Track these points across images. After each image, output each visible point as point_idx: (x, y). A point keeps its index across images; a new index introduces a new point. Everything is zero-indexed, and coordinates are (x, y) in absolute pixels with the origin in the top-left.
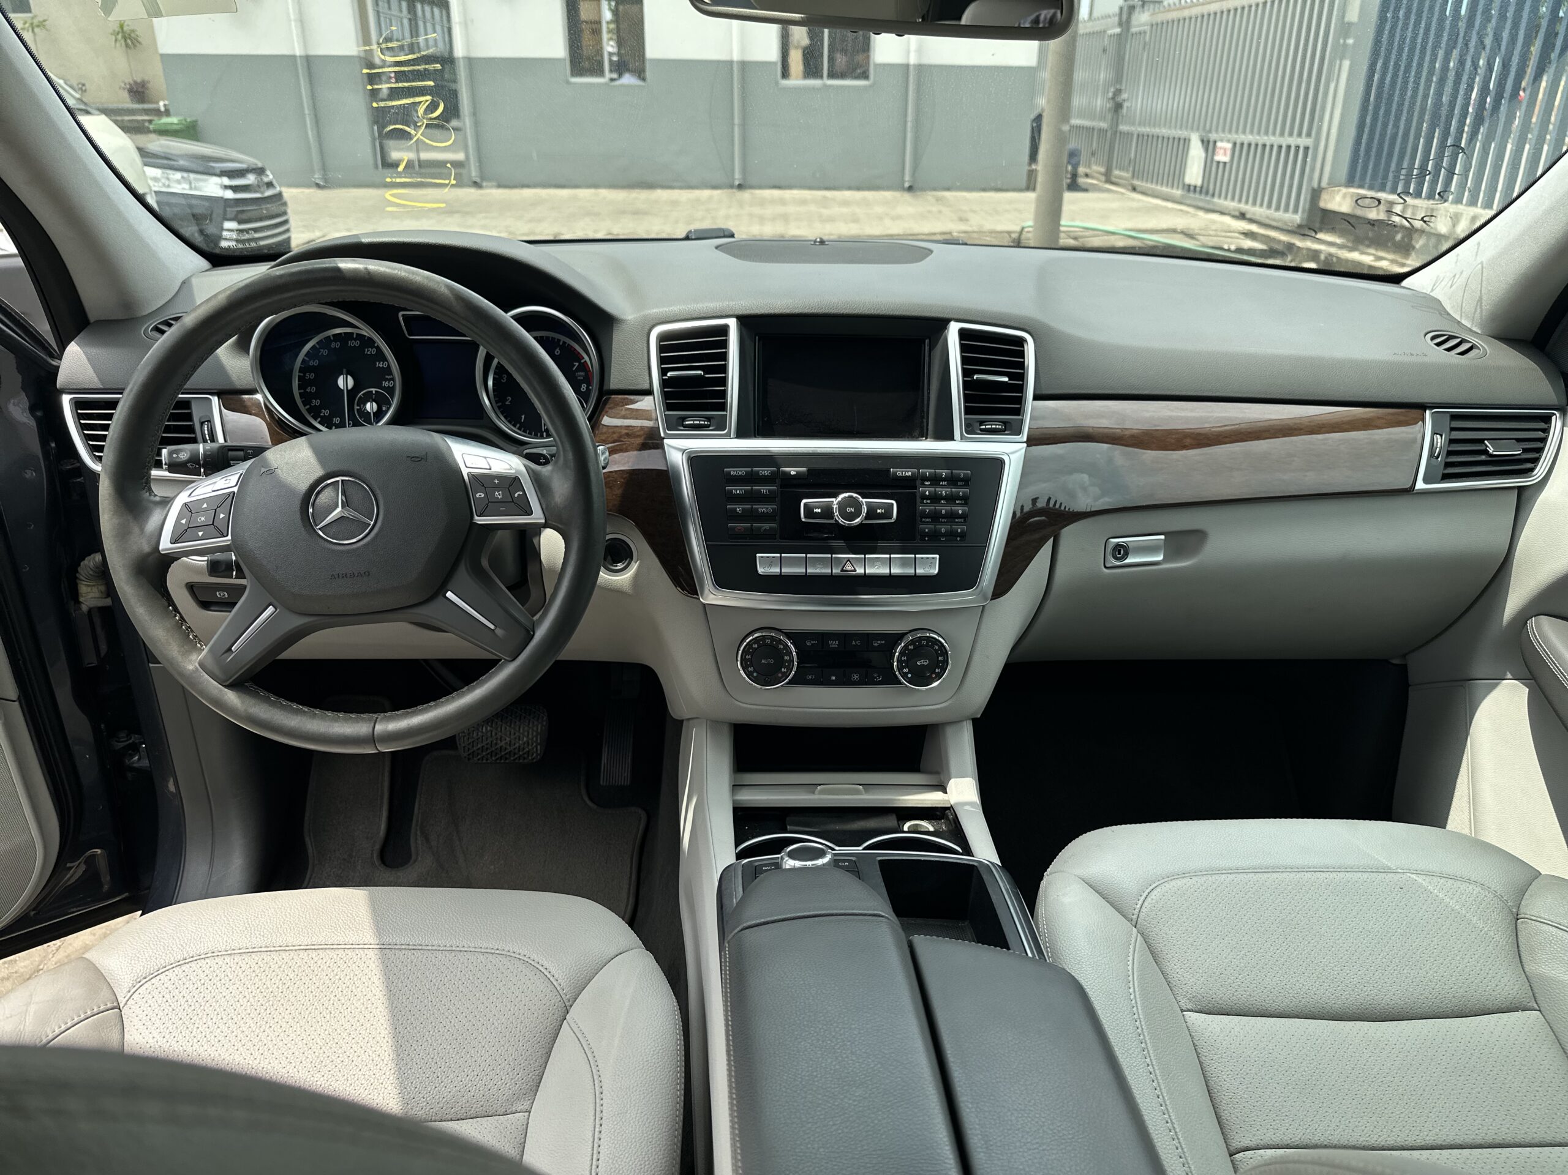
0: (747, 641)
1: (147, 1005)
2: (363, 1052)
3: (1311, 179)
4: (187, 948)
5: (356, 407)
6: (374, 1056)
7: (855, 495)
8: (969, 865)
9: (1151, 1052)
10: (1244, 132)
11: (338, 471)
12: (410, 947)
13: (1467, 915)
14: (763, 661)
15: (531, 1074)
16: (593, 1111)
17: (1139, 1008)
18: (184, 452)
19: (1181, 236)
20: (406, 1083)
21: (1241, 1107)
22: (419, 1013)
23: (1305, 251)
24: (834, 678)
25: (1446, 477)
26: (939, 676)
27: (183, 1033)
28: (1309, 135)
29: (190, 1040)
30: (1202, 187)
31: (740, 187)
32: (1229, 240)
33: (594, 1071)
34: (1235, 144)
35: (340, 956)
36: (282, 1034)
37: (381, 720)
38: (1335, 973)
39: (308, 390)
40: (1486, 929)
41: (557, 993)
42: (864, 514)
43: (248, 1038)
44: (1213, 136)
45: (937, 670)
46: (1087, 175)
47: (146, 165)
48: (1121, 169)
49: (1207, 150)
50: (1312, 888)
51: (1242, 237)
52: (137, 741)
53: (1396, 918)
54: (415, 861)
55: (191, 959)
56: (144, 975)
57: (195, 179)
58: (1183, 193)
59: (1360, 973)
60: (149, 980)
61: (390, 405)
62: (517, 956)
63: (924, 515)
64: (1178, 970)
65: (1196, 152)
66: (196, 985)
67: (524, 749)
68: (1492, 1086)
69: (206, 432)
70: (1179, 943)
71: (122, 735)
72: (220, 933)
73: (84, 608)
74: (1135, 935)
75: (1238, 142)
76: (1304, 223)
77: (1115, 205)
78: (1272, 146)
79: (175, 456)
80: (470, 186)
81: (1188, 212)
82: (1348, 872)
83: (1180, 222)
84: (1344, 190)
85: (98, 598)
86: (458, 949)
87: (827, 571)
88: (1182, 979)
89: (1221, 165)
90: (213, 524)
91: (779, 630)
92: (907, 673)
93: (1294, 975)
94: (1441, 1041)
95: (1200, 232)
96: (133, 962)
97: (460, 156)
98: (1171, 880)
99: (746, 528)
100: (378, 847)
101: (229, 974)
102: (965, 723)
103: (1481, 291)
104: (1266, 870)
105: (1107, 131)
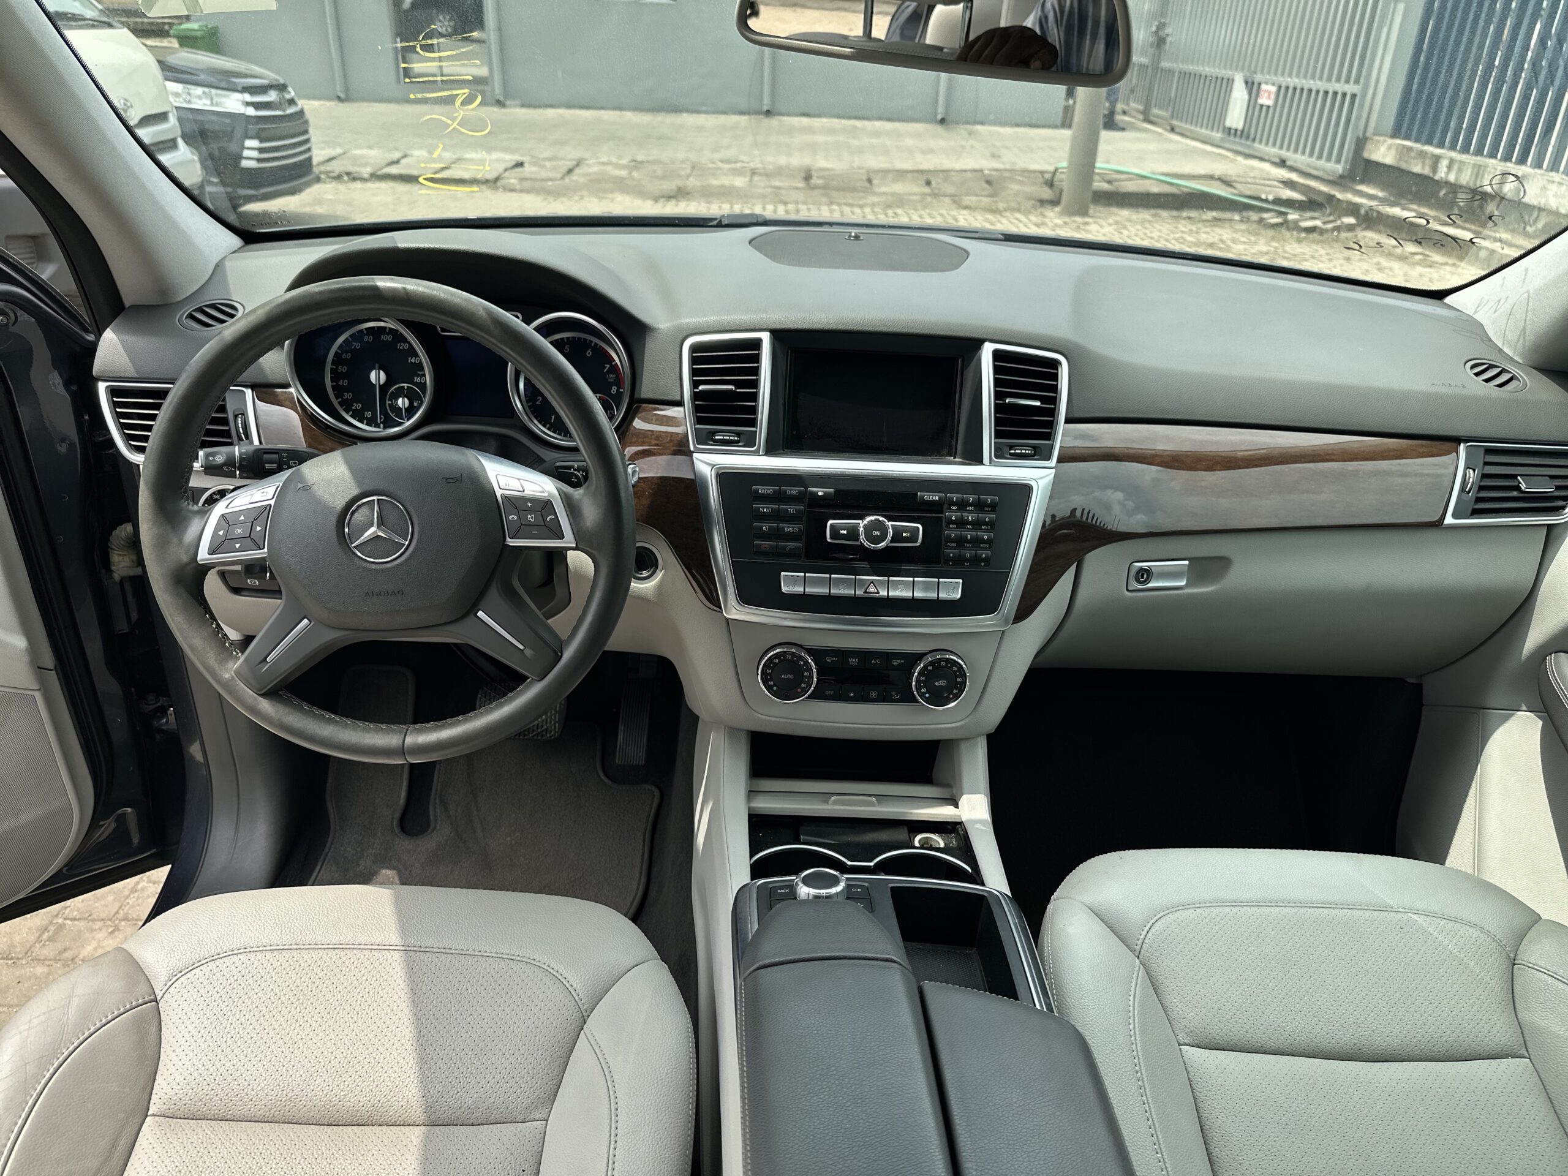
0: (768, 656)
1: (183, 999)
2: (388, 1054)
3: (1356, 127)
4: (221, 942)
5: (388, 402)
6: (399, 1058)
7: (881, 519)
8: (979, 895)
9: (1148, 1090)
10: (1290, 75)
11: (373, 491)
12: (435, 950)
13: (1465, 959)
14: (783, 676)
15: (549, 1083)
16: (609, 1127)
17: (1138, 1045)
18: (220, 455)
19: (1218, 183)
20: (430, 1087)
21: (1232, 1145)
22: (442, 1017)
23: (1345, 205)
24: (852, 694)
25: (1476, 513)
26: (956, 697)
27: (218, 1029)
28: (1357, 82)
29: (224, 1036)
30: (1242, 131)
31: (768, 113)
32: (1268, 189)
33: (610, 1086)
34: (1280, 87)
35: (367, 956)
36: (311, 1033)
37: (411, 732)
38: (1332, 1012)
39: (340, 383)
40: (1483, 974)
41: (575, 1004)
42: (889, 538)
43: (279, 1036)
44: (1258, 78)
45: (955, 691)
46: (1124, 113)
47: (167, 79)
48: (1161, 107)
49: (1250, 94)
50: (1314, 925)
51: (1281, 185)
52: (165, 704)
53: (1395, 959)
54: (434, 830)
55: (225, 954)
56: (180, 969)
57: (217, 95)
58: (1222, 136)
59: (1356, 1013)
60: (185, 974)
61: (422, 402)
62: (538, 964)
63: (949, 539)
64: (1177, 1004)
65: (1239, 93)
66: (229, 981)
67: (542, 726)
68: (1478, 1133)
69: (240, 425)
70: (1180, 976)
71: (151, 697)
72: (252, 929)
73: (117, 577)
74: (1137, 968)
75: (1284, 85)
76: (1346, 174)
77: (1152, 146)
78: (1318, 92)
79: (211, 458)
80: (492, 105)
81: (1227, 157)
82: (1350, 909)
83: (1218, 168)
84: (1390, 141)
85: (130, 567)
86: (480, 954)
87: (850, 592)
88: (1181, 1012)
89: (1264, 109)
90: (250, 537)
91: (800, 646)
92: (925, 693)
93: (1290, 1013)
94: (1431, 1085)
95: (1238, 179)
96: (169, 955)
97: (484, 72)
98: (1176, 911)
99: (771, 546)
100: (398, 814)
101: (261, 971)
102: (979, 739)
103: (1525, 320)
104: (1269, 904)
105: (1147, 67)
